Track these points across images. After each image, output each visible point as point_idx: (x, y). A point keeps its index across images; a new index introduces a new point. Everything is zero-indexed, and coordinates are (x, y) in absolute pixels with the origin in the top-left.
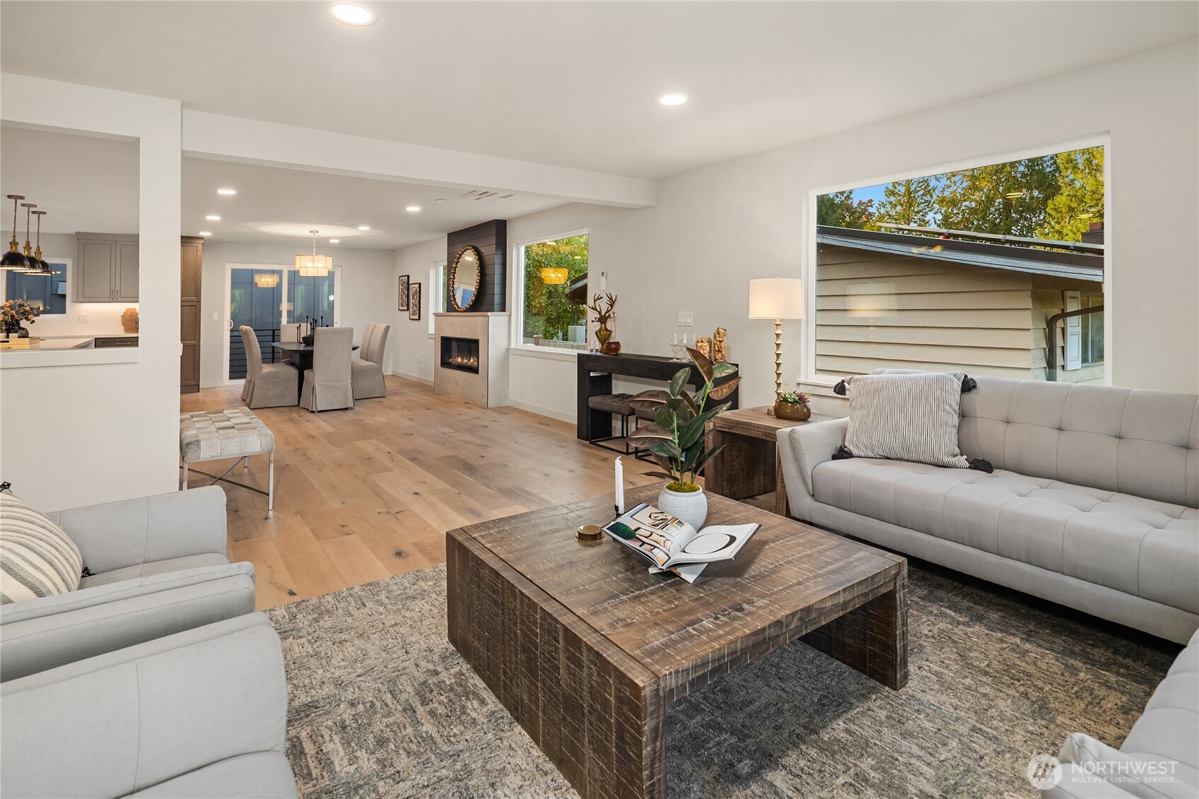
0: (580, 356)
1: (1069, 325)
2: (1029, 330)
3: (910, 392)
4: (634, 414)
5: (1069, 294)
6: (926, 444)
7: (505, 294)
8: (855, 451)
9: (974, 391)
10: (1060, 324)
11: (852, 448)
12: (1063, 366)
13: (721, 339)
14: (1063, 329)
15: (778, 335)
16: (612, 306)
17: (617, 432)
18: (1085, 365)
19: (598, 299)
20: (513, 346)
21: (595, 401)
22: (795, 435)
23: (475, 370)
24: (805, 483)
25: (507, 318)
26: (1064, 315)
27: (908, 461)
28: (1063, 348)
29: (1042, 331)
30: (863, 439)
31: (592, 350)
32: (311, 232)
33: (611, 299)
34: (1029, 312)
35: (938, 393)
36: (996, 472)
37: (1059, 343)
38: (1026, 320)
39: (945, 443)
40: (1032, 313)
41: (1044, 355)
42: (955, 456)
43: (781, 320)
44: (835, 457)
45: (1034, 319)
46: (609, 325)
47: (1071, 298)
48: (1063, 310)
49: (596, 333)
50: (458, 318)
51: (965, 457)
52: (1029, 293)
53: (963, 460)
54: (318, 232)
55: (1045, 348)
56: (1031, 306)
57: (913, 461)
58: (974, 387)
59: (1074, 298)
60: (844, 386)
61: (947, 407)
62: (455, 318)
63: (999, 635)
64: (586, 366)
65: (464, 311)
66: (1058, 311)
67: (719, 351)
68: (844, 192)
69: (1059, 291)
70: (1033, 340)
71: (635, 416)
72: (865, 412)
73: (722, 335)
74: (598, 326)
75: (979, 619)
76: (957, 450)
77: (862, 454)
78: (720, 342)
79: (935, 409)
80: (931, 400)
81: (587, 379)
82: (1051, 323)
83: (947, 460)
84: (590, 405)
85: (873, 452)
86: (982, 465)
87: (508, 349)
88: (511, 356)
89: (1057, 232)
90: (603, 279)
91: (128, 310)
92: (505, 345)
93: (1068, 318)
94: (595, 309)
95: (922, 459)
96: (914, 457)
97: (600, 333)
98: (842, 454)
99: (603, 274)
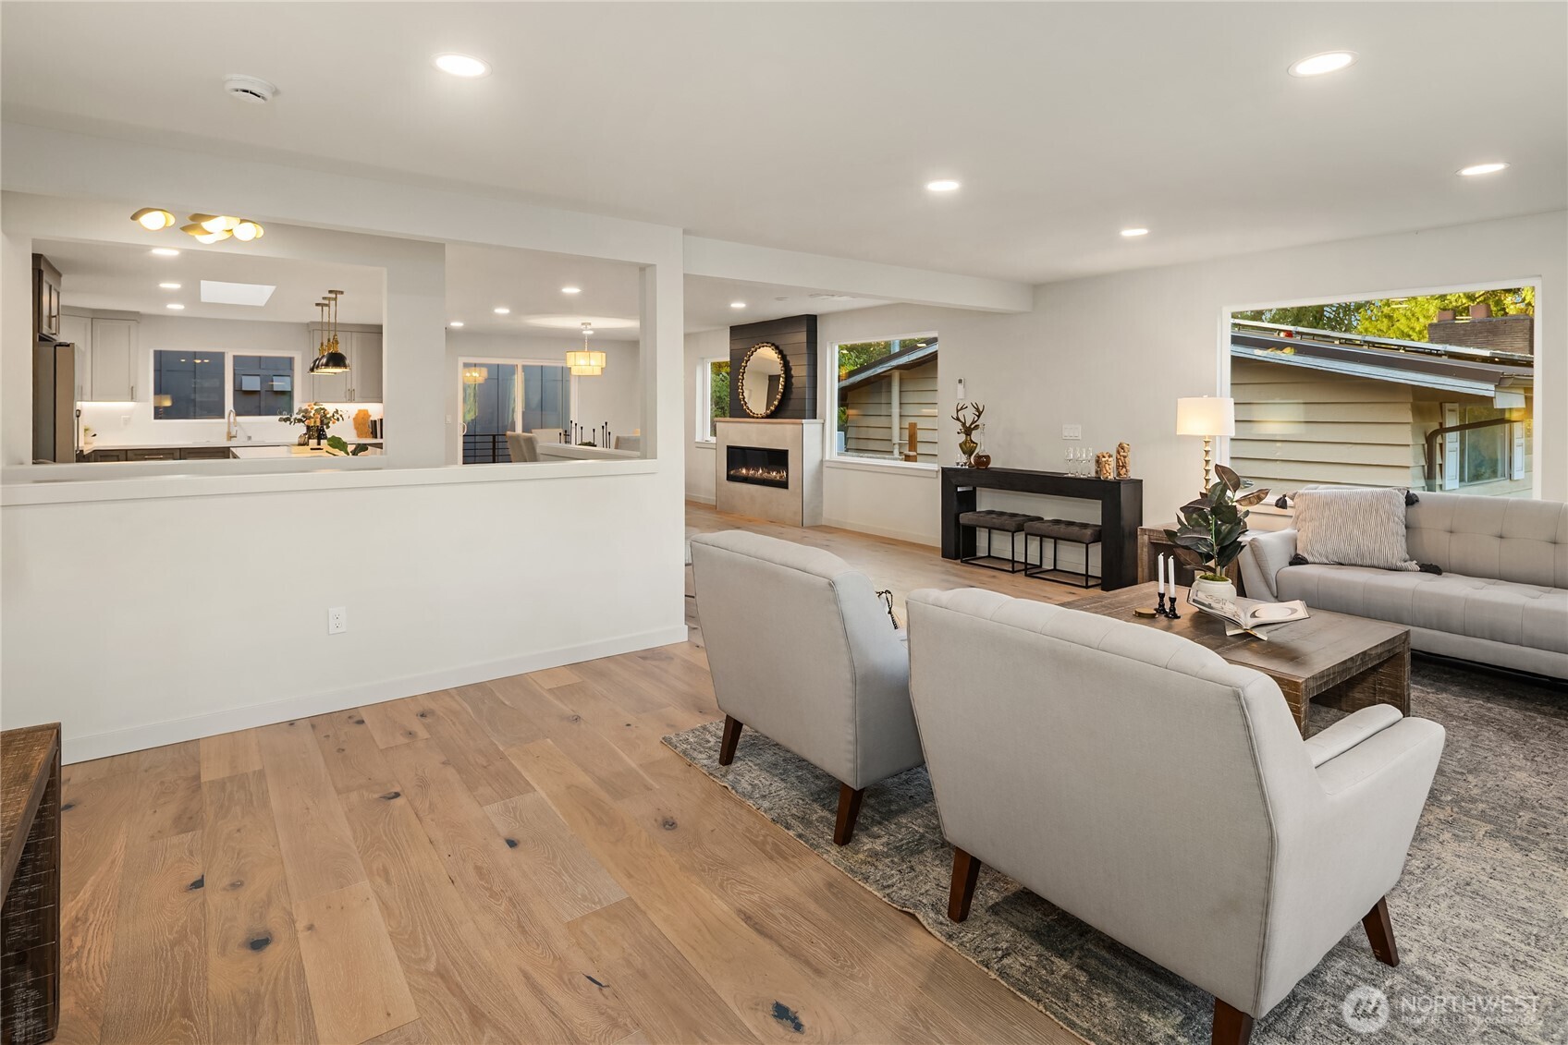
0: (944, 470)
1: (1447, 440)
2: (1408, 445)
3: (1360, 505)
4: (1023, 530)
5: (1448, 406)
6: (1380, 551)
7: (816, 399)
8: (1310, 559)
9: (1416, 505)
10: (1439, 440)
11: (1306, 556)
12: (1441, 486)
13: (1125, 454)
14: (1441, 445)
15: (1207, 452)
16: (979, 417)
17: (982, 551)
18: (1463, 484)
19: (962, 409)
20: (827, 458)
21: (965, 518)
22: (1256, 543)
23: (783, 484)
24: (1269, 586)
25: (819, 427)
26: (1443, 430)
27: (1361, 566)
28: (1441, 465)
29: (1421, 447)
30: (1318, 547)
31: (958, 464)
32: (583, 324)
33: (977, 409)
34: (1409, 427)
35: (1387, 506)
36: (1444, 574)
37: (1439, 461)
38: (1405, 434)
39: (1395, 549)
40: (1412, 428)
41: (1422, 474)
42: (1405, 561)
43: (1210, 437)
44: (1291, 564)
45: (1414, 434)
46: (975, 436)
47: (1450, 410)
48: (1441, 424)
49: (960, 445)
50: (756, 425)
51: (1415, 562)
52: (1409, 406)
53: (1413, 565)
54: (590, 324)
55: (1423, 466)
56: (1411, 420)
57: (1366, 566)
58: (1417, 501)
59: (1453, 411)
60: (1286, 501)
61: (1396, 519)
62: (752, 425)
63: (1464, 699)
64: (954, 481)
65: (762, 418)
66: (1436, 426)
67: (1123, 466)
68: (1271, 310)
69: (1437, 403)
70: (1412, 456)
71: (1023, 533)
72: (1317, 523)
73: (1126, 450)
74: (963, 438)
75: (1444, 690)
76: (1408, 557)
77: (1317, 561)
78: (1125, 457)
79: (1385, 520)
80: (1381, 512)
81: (955, 494)
82: (1430, 439)
83: (1400, 564)
84: (961, 521)
85: (1327, 558)
86: (1430, 568)
87: (822, 460)
88: (825, 469)
89: (1386, 317)
90: (960, 387)
91: (360, 411)
92: (818, 458)
93: (1447, 434)
94: (958, 419)
95: (1376, 563)
96: (1368, 562)
97: (965, 445)
98: (1297, 560)
99: (960, 381)
